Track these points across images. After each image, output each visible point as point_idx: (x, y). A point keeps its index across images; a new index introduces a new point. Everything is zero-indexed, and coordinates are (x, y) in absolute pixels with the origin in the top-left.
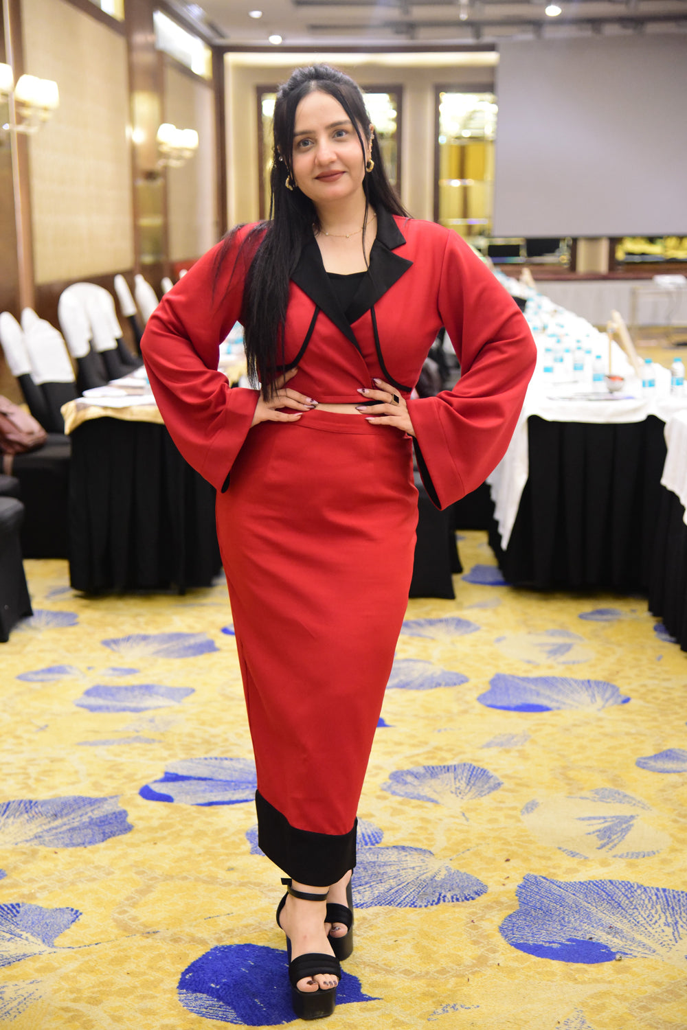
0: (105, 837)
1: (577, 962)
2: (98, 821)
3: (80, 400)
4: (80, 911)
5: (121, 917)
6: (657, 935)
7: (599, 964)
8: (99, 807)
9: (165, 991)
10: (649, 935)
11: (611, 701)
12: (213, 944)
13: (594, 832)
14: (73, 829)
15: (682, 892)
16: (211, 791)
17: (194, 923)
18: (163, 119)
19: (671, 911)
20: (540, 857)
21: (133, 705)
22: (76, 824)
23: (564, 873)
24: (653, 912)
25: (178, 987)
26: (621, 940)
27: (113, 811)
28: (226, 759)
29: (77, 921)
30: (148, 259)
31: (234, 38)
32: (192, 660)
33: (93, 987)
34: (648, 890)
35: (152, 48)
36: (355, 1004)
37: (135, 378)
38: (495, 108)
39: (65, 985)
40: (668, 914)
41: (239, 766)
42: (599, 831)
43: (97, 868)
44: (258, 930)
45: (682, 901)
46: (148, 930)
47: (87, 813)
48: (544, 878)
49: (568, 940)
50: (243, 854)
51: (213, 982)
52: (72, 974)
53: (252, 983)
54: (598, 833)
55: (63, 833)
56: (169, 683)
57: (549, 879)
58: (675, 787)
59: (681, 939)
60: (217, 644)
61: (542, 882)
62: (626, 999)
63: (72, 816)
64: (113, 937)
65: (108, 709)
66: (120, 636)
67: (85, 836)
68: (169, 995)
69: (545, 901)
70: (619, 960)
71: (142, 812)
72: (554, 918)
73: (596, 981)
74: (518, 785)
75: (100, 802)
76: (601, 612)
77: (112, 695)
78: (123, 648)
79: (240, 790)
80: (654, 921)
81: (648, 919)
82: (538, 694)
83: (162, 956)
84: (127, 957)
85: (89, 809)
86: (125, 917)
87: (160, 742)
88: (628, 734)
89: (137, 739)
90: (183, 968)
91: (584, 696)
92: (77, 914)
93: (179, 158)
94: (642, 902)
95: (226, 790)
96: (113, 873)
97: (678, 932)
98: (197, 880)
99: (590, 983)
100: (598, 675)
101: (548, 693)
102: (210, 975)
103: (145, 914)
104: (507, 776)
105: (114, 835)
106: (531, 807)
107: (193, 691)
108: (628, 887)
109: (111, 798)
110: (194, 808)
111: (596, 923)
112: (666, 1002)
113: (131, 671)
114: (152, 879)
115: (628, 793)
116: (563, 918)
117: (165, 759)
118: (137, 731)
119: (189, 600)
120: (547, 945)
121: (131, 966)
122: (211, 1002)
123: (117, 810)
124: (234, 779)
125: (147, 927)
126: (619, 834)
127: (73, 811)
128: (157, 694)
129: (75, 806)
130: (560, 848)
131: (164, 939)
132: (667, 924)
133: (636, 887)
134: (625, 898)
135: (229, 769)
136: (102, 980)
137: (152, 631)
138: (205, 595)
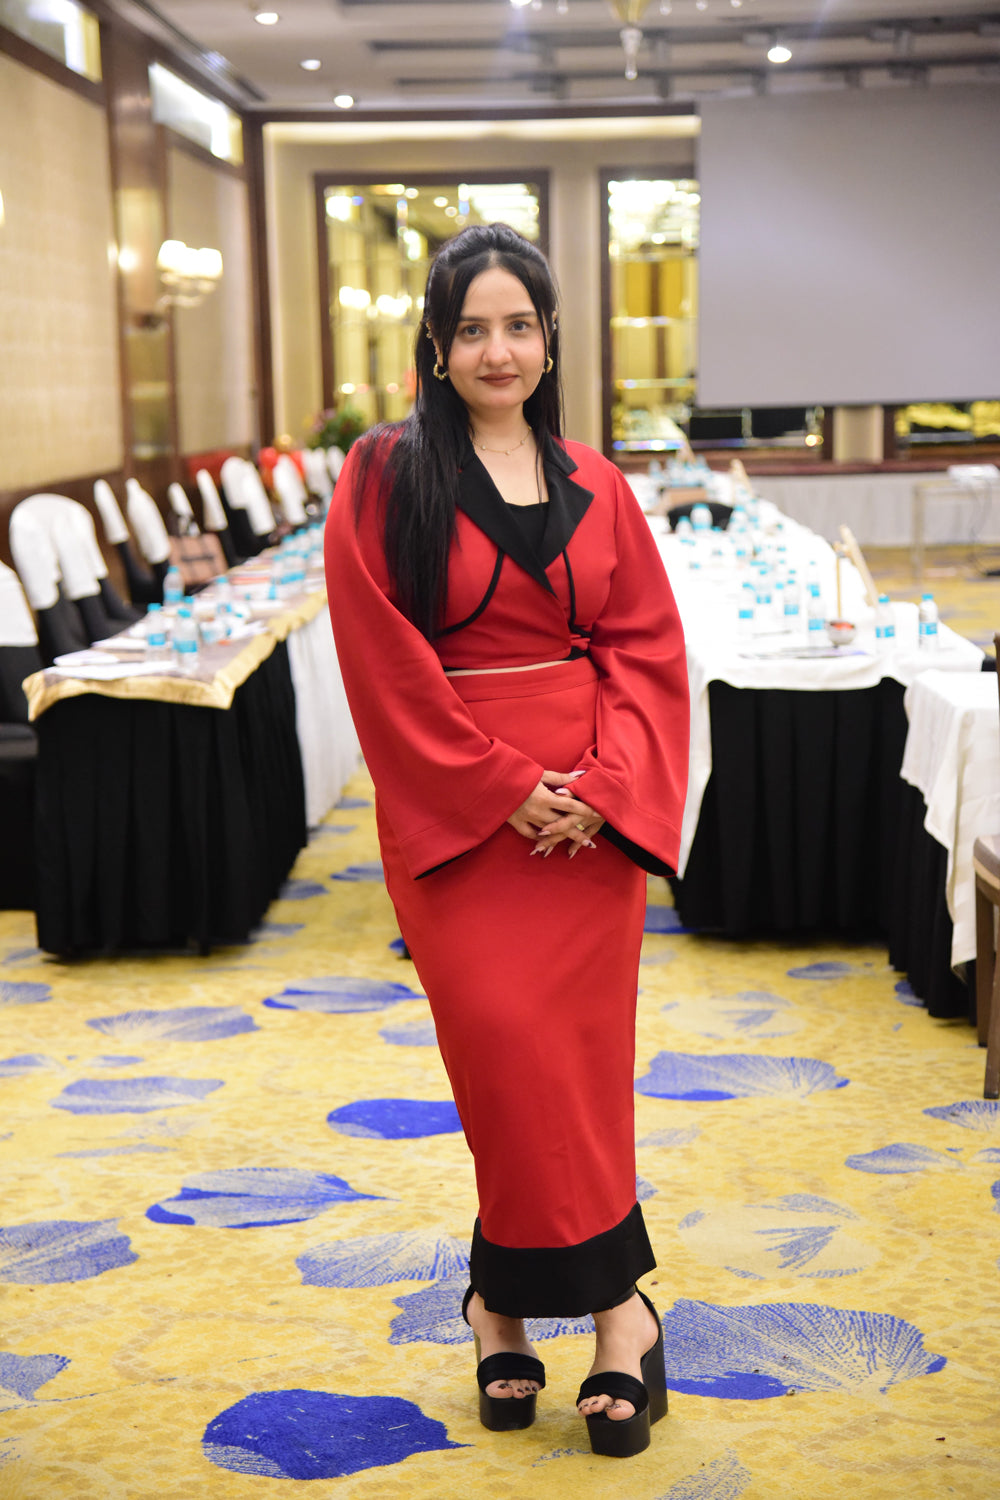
0: (100, 1269)
1: (736, 1398)
2: (89, 1250)
3: (50, 670)
4: (68, 1358)
5: (124, 1363)
6: (845, 1366)
7: (764, 1400)
8: (90, 1233)
9: (185, 1445)
10: (836, 1366)
11: (821, 1085)
12: (249, 1391)
13: (776, 1248)
14: (55, 1261)
15: (886, 1316)
16: (248, 1210)
17: (224, 1367)
18: (167, 234)
19: (868, 1338)
20: (699, 1279)
21: (135, 1103)
22: (58, 1255)
23: (731, 1296)
24: (844, 1339)
25: (203, 1441)
26: (797, 1372)
27: (110, 1238)
28: (269, 1170)
29: (64, 1369)
30: (145, 452)
31: (277, 100)
32: (220, 1043)
33: (90, 1443)
34: (840, 1313)
35: (146, 116)
36: (438, 1452)
37: (129, 637)
38: (696, 199)
39: (51, 1442)
40: (863, 1341)
41: (285, 1178)
42: (784, 1246)
43: (89, 1306)
44: (310, 1374)
45: (884, 1326)
46: (161, 1377)
47: (73, 1241)
48: (702, 1303)
49: (727, 1374)
50: (293, 1284)
51: (250, 1433)
52: (60, 1429)
53: (302, 1433)
54: (781, 1249)
55: (42, 1266)
56: (187, 1073)
57: (709, 1303)
58: (895, 1190)
59: (877, 1369)
60: (257, 1021)
61: (699, 1308)
62: (795, 1437)
63: (53, 1245)
64: (114, 1386)
65: (99, 1110)
66: (115, 1013)
67: (71, 1269)
68: (191, 1450)
69: (700, 1329)
70: (792, 1395)
71: (148, 1237)
72: (711, 1348)
73: (758, 1418)
74: (678, 1192)
75: (91, 1227)
76: (820, 967)
77: (105, 1092)
78: (119, 1029)
79: (289, 1208)
80: (844, 1349)
81: (836, 1348)
82: (718, 1077)
83: (182, 1407)
84: (134, 1409)
85: (76, 1236)
86: (130, 1362)
87: (175, 1150)
88: (838, 1126)
89: (141, 1147)
90: (210, 1419)
91: (784, 1079)
92: (63, 1362)
93: (194, 293)
94: (831, 1328)
95: (269, 1208)
96: (111, 1312)
97: (875, 1362)
98: (228, 1317)
99: (750, 1421)
100: (808, 1052)
101: (732, 1075)
102: (245, 1425)
103: (156, 1359)
104: (663, 1182)
105: (112, 1267)
106: (692, 1220)
107: (222, 1083)
108: (815, 1311)
109: (107, 1221)
110: (224, 1231)
111: (766, 1353)
112: (846, 1439)
113: (131, 1060)
114: (165, 1318)
115: (830, 1199)
116: (723, 1349)
117: (182, 1172)
118: (142, 1138)
119: (214, 962)
120: (698, 1379)
121: (139, 1418)
122: (247, 1456)
123: (116, 1236)
124: (280, 1194)
125: (159, 1374)
126: (811, 1249)
127: (54, 1238)
128: (169, 1088)
129: (57, 1233)
130: (727, 1268)
131: (184, 1387)
132: (861, 1353)
133: (824, 1311)
134: (809, 1324)
135: (273, 1182)
136: (101, 1435)
137: (160, 1006)
138: (240, 955)
